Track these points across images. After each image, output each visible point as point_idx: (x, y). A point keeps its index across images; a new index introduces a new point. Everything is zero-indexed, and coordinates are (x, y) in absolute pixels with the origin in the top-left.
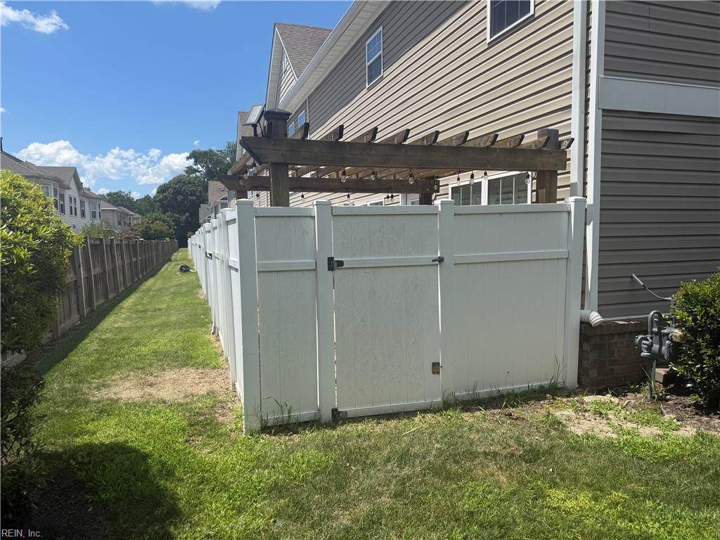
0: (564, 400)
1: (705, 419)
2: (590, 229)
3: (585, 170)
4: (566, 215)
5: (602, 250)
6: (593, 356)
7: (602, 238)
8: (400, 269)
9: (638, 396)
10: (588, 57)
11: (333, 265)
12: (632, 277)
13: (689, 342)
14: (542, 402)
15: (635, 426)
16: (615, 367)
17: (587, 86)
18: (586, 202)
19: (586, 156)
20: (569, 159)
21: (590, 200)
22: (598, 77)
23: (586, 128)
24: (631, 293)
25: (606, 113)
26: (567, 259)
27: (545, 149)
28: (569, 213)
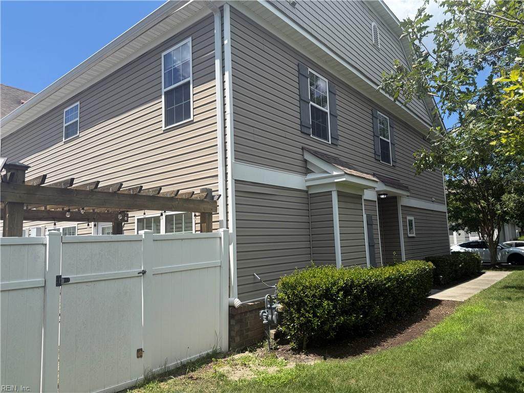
0: (223, 360)
1: (298, 356)
2: (231, 247)
3: (227, 213)
4: (219, 239)
5: (239, 260)
6: (237, 328)
7: (238, 252)
8: (114, 281)
9: (263, 349)
10: (226, 150)
11: (60, 281)
12: (254, 275)
13: (286, 311)
14: (210, 364)
15: (265, 368)
16: (249, 333)
17: (226, 166)
18: (228, 231)
19: (227, 205)
20: (218, 206)
21: (231, 230)
22: (232, 162)
23: (227, 189)
24: (254, 285)
25: (237, 181)
26: (220, 266)
27: (205, 200)
28: (220, 238)
